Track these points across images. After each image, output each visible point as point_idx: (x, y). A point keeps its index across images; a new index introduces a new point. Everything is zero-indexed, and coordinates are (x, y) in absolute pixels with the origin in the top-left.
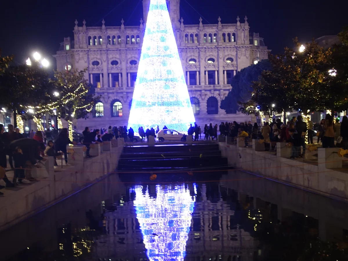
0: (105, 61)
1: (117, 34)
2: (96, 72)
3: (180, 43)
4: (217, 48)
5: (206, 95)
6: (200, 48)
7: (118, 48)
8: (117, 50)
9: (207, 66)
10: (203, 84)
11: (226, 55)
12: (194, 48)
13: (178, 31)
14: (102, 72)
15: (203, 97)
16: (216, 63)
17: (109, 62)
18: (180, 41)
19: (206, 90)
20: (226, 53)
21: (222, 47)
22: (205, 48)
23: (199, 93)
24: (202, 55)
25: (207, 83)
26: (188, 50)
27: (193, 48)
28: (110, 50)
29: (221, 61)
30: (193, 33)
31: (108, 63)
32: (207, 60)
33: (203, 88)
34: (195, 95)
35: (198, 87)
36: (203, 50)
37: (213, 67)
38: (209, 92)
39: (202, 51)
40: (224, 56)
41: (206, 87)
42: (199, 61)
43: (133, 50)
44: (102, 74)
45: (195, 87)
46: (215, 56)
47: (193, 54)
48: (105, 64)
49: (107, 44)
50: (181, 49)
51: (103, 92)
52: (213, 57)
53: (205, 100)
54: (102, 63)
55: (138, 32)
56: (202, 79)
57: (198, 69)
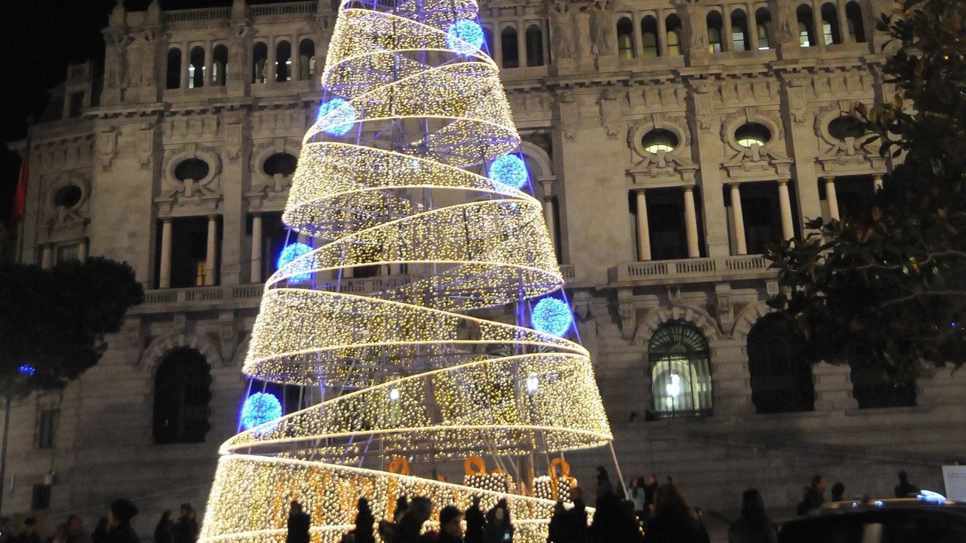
0: (233, 160)
1: (301, 35)
2: (187, 210)
3: (596, 60)
4: (777, 73)
5: (739, 307)
6: (692, 77)
7: (298, 96)
8: (292, 106)
9: (733, 163)
10: (718, 251)
11: (824, 105)
12: (662, 78)
13: (583, 9)
14: (219, 212)
15: (727, 320)
16: (778, 145)
17: (252, 163)
18: (596, 50)
19: (736, 284)
20: (826, 97)
21: (798, 67)
22: (718, 77)
23: (701, 297)
24: (705, 105)
25: (742, 247)
26: (635, 92)
27: (657, 82)
28: (261, 104)
29: (802, 134)
30: (653, 14)
31: (248, 170)
32: (730, 132)
33: (721, 270)
34: (685, 308)
35: (697, 268)
36: (709, 86)
37: (765, 164)
38: (753, 291)
39: (703, 89)
40: (817, 112)
41: (737, 265)
42: (694, 143)
44: (219, 220)
45: (680, 268)
46: (768, 113)
47: (657, 108)
48: (233, 172)
49: (250, 79)
50: (601, 88)
51: (214, 306)
52: (761, 119)
53: (736, 334)
54: (220, 170)
56: (716, 229)
57: (690, 179)
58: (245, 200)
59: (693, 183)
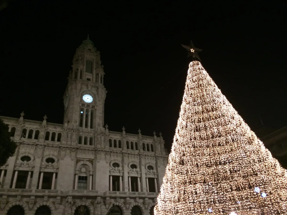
3: (105, 146)
4: (139, 155)
5: (130, 203)
6: (124, 153)
7: (35, 143)
8: (32, 145)
9: (130, 172)
10: (127, 190)
11: (147, 163)
13: (103, 135)
15: (128, 206)
16: (138, 170)
17: (18, 157)
18: (105, 144)
19: (131, 198)
20: (147, 161)
22: (129, 154)
23: (123, 200)
24: (126, 159)
25: (131, 190)
26: (112, 154)
27: (117, 153)
29: (143, 168)
30: (116, 139)
32: (130, 166)
33: (128, 195)
35: (123, 194)
36: (127, 155)
37: (136, 173)
39: (126, 156)
40: (145, 164)
41: (131, 194)
42: (123, 167)
43: (52, 147)
45: (120, 193)
46: (137, 163)
47: (116, 158)
49: (21, 137)
50: (106, 152)
52: (135, 164)
53: (129, 209)
55: (61, 130)
56: (126, 185)
57: (121, 174)
58: (15, 166)
59: (122, 175)
